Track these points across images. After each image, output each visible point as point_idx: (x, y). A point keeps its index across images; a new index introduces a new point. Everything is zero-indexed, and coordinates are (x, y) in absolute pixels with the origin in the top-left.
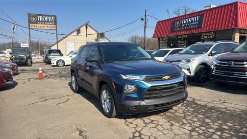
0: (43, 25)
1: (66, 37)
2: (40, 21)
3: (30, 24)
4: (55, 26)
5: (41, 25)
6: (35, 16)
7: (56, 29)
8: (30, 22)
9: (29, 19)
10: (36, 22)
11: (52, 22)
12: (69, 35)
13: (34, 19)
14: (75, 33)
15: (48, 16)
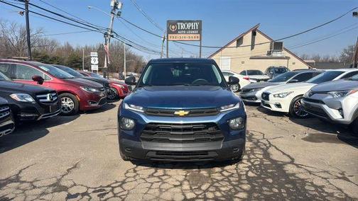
0: (184, 35)
1: (220, 50)
2: (180, 30)
3: (169, 35)
4: (199, 35)
5: (182, 35)
6: (175, 23)
7: (200, 40)
8: (169, 32)
9: (168, 28)
10: (176, 32)
11: (196, 30)
12: (224, 47)
13: (173, 27)
14: (235, 44)
15: (191, 22)
